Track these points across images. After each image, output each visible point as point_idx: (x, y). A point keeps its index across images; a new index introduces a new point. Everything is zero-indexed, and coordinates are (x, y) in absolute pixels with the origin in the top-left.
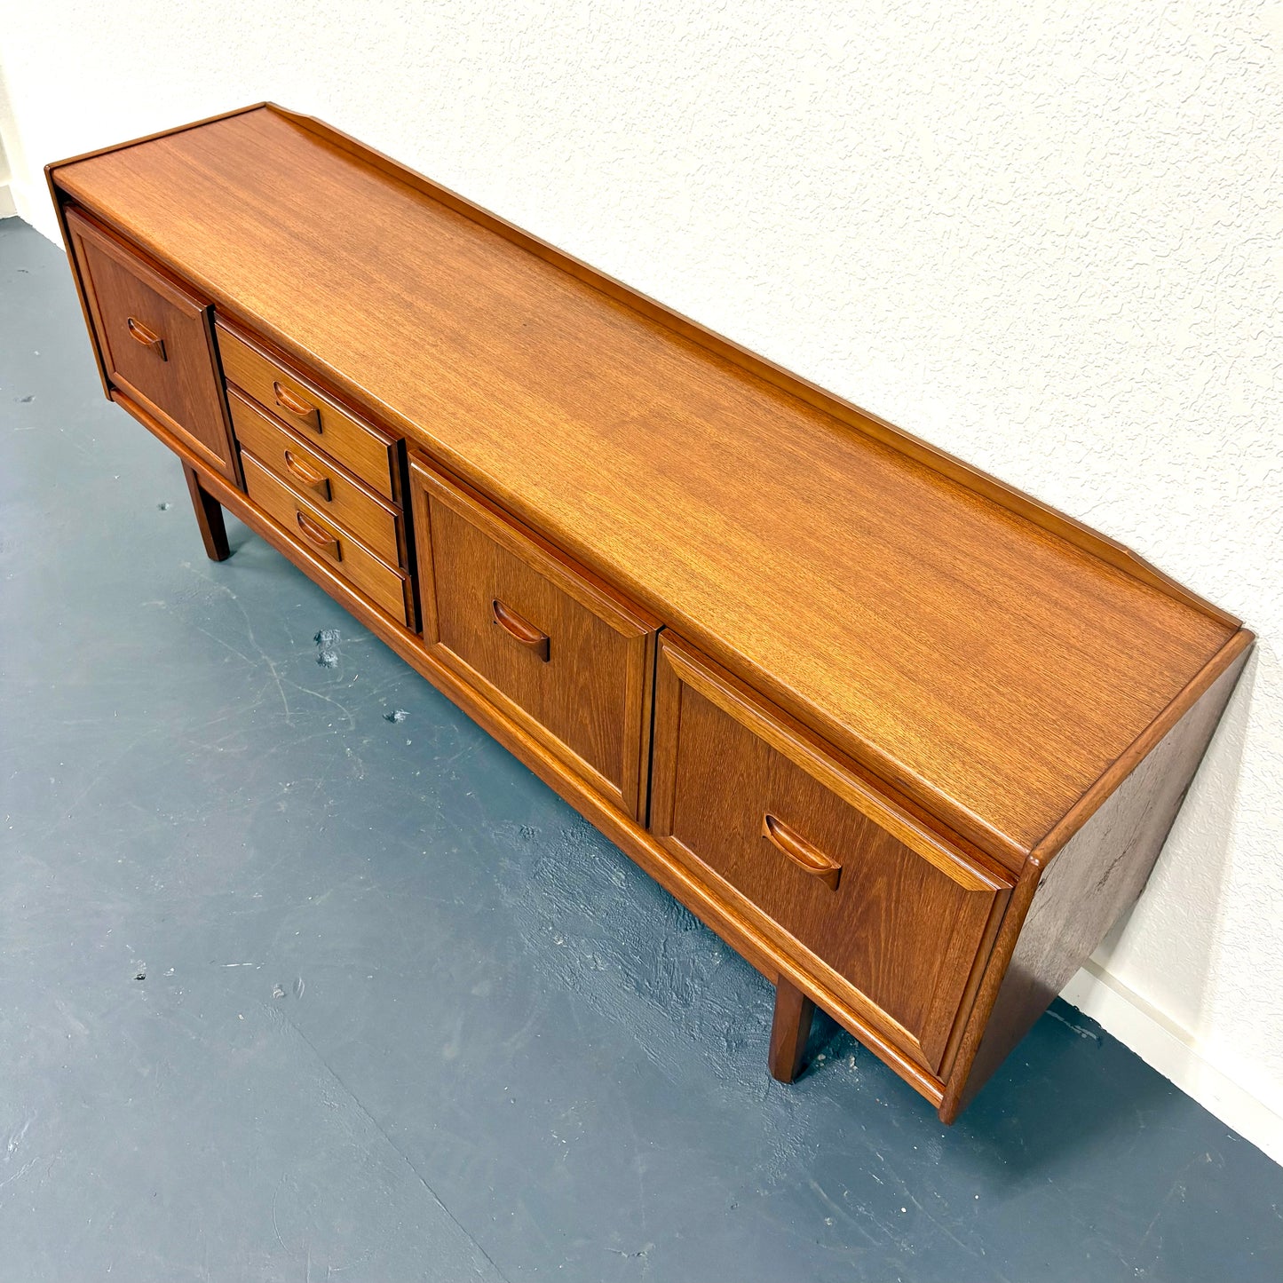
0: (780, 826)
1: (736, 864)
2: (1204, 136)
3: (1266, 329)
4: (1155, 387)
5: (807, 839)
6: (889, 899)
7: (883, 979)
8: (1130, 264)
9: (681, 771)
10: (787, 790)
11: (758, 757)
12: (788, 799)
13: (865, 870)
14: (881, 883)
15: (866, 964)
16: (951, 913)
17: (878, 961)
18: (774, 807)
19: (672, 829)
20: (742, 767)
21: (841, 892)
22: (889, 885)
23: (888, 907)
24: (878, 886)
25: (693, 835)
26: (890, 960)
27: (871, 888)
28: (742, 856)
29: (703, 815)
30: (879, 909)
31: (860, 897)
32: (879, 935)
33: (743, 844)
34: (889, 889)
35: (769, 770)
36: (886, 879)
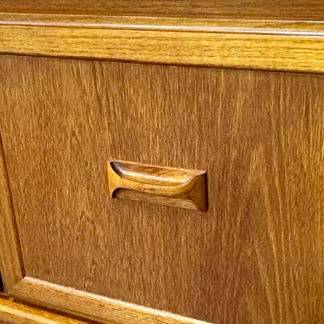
0: (127, 167)
1: (94, 263)
5: (160, 162)
6: (269, 177)
7: (283, 298)
9: (13, 186)
10: (124, 112)
11: (84, 92)
12: (128, 123)
13: (234, 154)
15: (260, 290)
18: (114, 149)
19: (23, 269)
20: (71, 122)
21: (212, 209)
22: (268, 153)
23: (272, 189)
24: (253, 166)
25: (44, 260)
26: (288, 265)
27: (245, 177)
28: (97, 247)
29: (48, 225)
30: (262, 201)
31: (235, 199)
32: (268, 238)
33: (95, 228)
34: (269, 163)
35: (99, 100)
36: (261, 149)
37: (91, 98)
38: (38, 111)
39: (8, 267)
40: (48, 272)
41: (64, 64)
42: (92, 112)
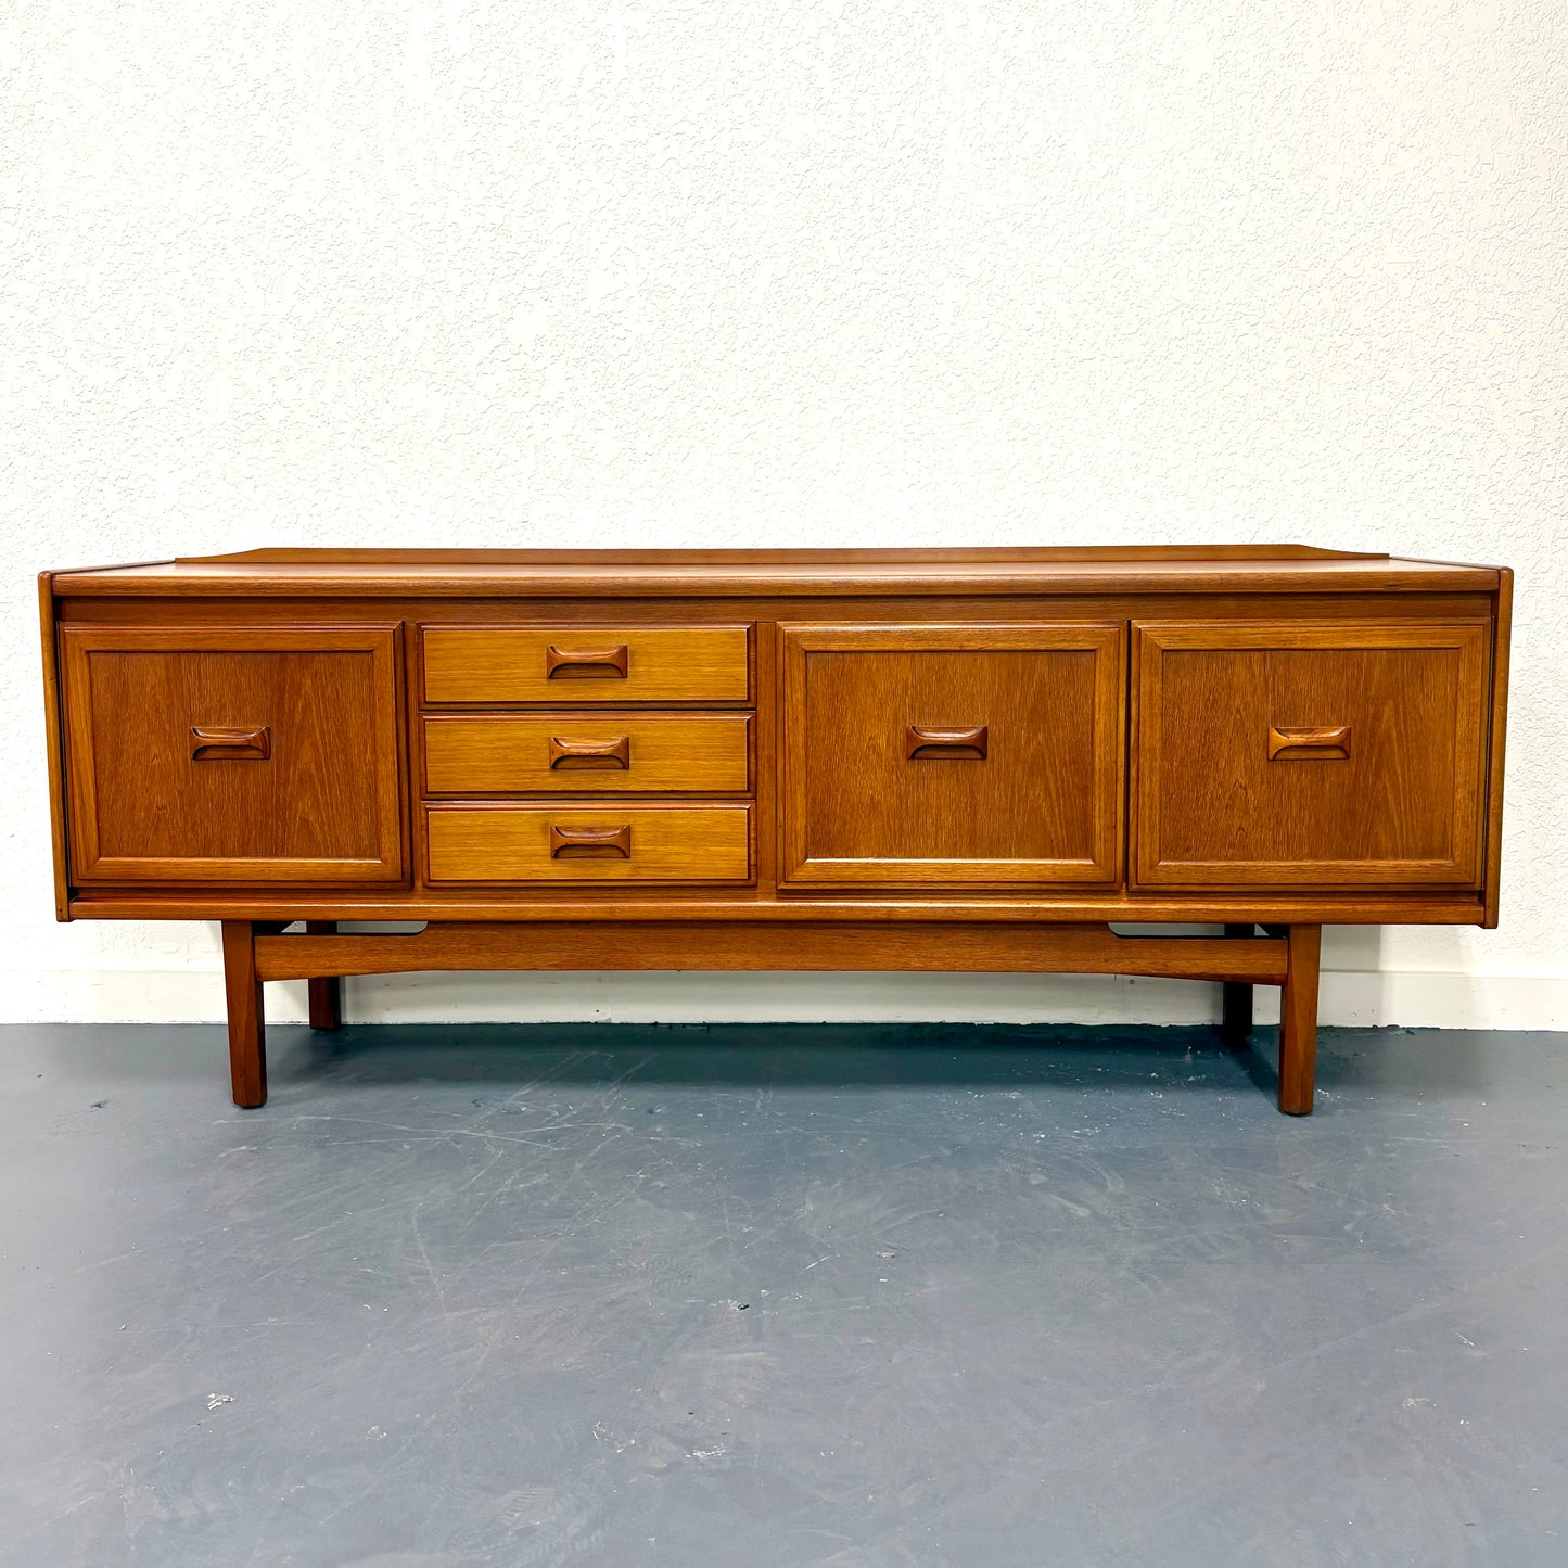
0: (1288, 731)
1: (1240, 828)
2: (1259, 240)
3: (1333, 345)
4: (1275, 417)
5: (1315, 724)
6: (1397, 724)
7: (1407, 821)
8: (1236, 338)
10: (1287, 688)
11: (1253, 676)
12: (1289, 697)
13: (1372, 710)
14: (1388, 711)
15: (1389, 819)
16: (1451, 686)
17: (1398, 804)
18: (1274, 718)
19: (1160, 852)
20: (1238, 702)
22: (1396, 708)
23: (1399, 732)
24: (1385, 717)
25: (1185, 838)
26: (1410, 791)
27: (1380, 726)
28: (1247, 812)
29: (1197, 799)
30: (1390, 743)
31: (1371, 745)
32: (1396, 773)
33: (1246, 794)
34: (1397, 712)
35: (1266, 681)
36: (1391, 703)
37: (1260, 681)
38: (1207, 695)
39: (1144, 854)
40: (1188, 849)
41: (1238, 655)
42: (1258, 692)
